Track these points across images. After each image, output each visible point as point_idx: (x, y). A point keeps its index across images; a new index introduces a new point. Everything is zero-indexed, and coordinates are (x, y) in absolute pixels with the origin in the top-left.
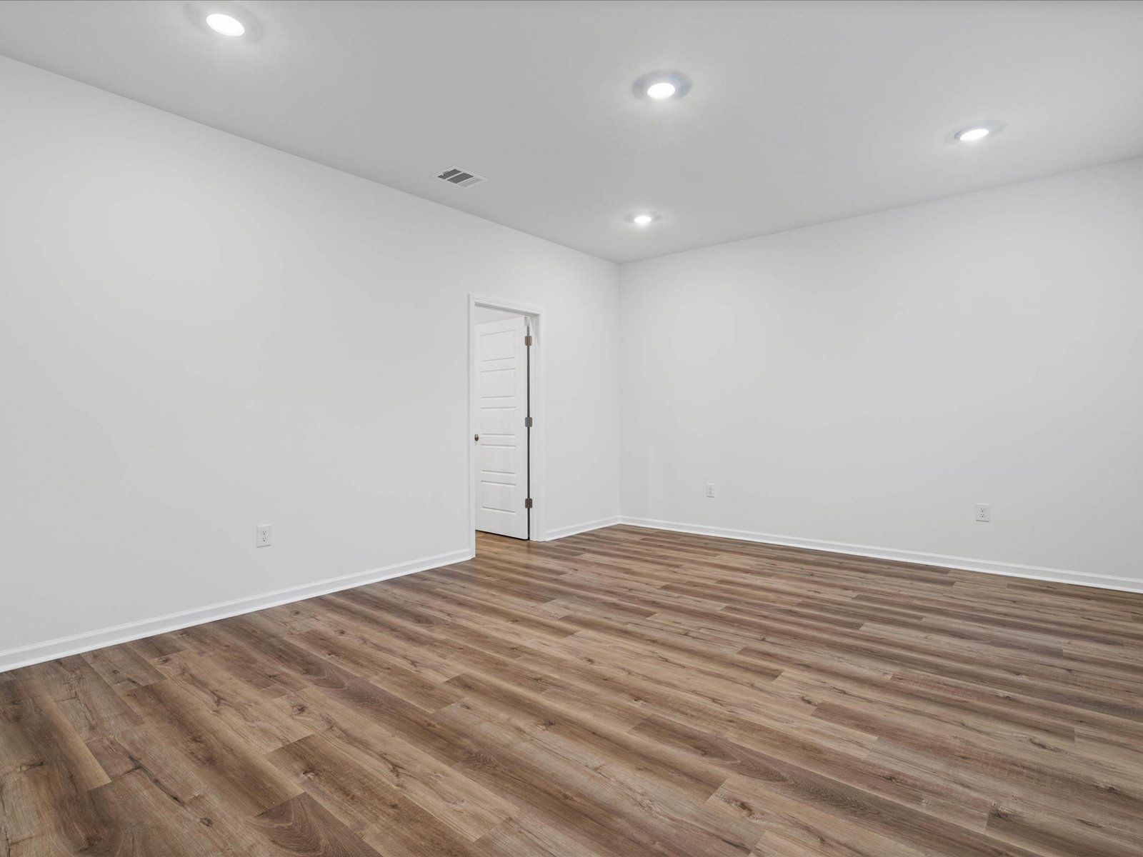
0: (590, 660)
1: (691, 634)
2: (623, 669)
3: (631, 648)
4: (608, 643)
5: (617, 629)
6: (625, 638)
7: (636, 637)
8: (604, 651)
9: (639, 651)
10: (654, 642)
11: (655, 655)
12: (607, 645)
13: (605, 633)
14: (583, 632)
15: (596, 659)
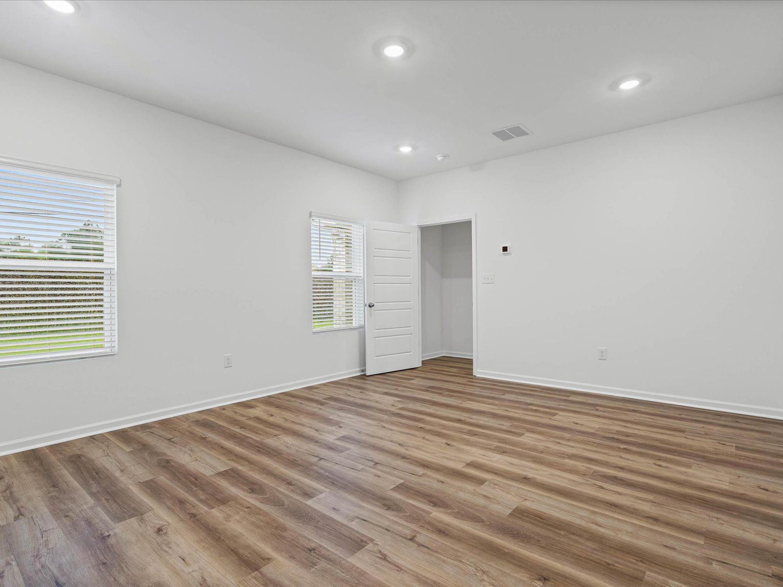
0: (449, 445)
1: (372, 464)
2: (427, 440)
3: (421, 452)
4: (438, 456)
5: (431, 469)
6: (425, 461)
7: (416, 462)
8: (440, 451)
9: (417, 451)
10: (404, 457)
11: (406, 448)
12: (438, 454)
13: (441, 465)
14: (459, 467)
15: (445, 445)
